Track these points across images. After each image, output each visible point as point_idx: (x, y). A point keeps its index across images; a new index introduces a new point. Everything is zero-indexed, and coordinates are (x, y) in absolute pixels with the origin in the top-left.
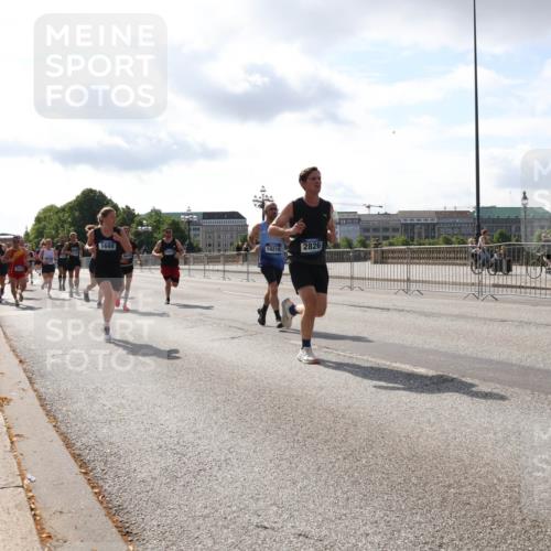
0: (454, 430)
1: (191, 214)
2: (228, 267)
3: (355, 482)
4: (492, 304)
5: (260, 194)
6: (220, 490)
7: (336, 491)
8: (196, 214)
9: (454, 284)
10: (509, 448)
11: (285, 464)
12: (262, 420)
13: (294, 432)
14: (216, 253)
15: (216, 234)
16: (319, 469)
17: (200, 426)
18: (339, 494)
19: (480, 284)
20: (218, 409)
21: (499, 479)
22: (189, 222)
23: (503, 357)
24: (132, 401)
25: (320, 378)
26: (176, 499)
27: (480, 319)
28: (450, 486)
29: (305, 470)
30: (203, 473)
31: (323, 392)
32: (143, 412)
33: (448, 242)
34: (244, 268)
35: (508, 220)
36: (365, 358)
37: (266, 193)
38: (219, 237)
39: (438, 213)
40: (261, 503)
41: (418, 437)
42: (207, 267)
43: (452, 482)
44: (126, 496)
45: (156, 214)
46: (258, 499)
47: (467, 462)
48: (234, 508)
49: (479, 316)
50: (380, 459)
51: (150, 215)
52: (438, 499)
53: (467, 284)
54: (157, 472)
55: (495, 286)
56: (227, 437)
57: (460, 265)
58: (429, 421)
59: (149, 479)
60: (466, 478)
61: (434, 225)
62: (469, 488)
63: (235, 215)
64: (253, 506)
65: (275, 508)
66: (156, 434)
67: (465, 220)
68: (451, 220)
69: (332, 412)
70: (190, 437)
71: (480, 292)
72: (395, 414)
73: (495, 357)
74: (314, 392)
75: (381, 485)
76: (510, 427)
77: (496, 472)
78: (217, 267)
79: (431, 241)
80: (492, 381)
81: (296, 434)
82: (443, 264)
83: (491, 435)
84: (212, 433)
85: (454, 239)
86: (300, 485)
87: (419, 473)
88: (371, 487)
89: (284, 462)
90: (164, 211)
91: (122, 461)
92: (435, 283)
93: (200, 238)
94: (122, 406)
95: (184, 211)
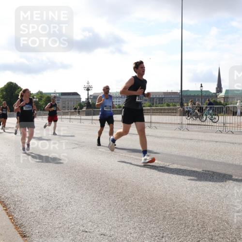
0: (169, 187)
1: (56, 93)
2: (72, 117)
3: (126, 211)
4: (187, 132)
5: (86, 85)
6: (67, 215)
7: (117, 215)
8: (58, 93)
9: (171, 124)
10: (193, 194)
11: (95, 204)
12: (85, 184)
13: (100, 189)
14: (67, 111)
15: (67, 103)
16: (110, 205)
17: (58, 187)
18: (119, 216)
19: (182, 124)
20: (66, 180)
21: (188, 208)
22: (55, 97)
23: (191, 155)
24: (28, 177)
25: (111, 165)
26: (47, 221)
27: (182, 139)
28: (167, 211)
29: (104, 206)
30: (58, 208)
31: (112, 172)
32: (33, 182)
33: (168, 105)
34: (79, 117)
35: (194, 96)
36: (131, 156)
37: (89, 84)
38: (68, 103)
39: (164, 93)
40: (85, 221)
41: (154, 190)
42: (63, 117)
43: (168, 209)
44: (24, 219)
45: (40, 93)
46: (83, 219)
47: (174, 201)
48: (73, 224)
49: (181, 137)
50: (137, 200)
51: (37, 94)
52: (162, 217)
53: (176, 124)
54: (38, 208)
55: (188, 124)
56: (70, 192)
57: (173, 115)
58: (158, 183)
59: (35, 212)
60: (174, 208)
61: (163, 98)
62: (175, 212)
63: (76, 94)
64: (81, 222)
65: (90, 223)
66: (38, 191)
67: (176, 96)
68: (170, 96)
69: (116, 180)
70: (53, 192)
71: (182, 127)
72: (144, 180)
73: (187, 155)
74: (108, 172)
75: (137, 211)
76: (193, 185)
77: (187, 204)
78: (67, 117)
79: (161, 105)
80: (186, 166)
81: (101, 190)
82: (166, 115)
83: (185, 189)
84: (64, 190)
85: (171, 104)
86: (102, 212)
87: (154, 206)
88: (133, 213)
89: (95, 202)
90: (44, 92)
91: (22, 204)
92: (162, 123)
93: (60, 104)
94: (23, 179)
95: (53, 92)
